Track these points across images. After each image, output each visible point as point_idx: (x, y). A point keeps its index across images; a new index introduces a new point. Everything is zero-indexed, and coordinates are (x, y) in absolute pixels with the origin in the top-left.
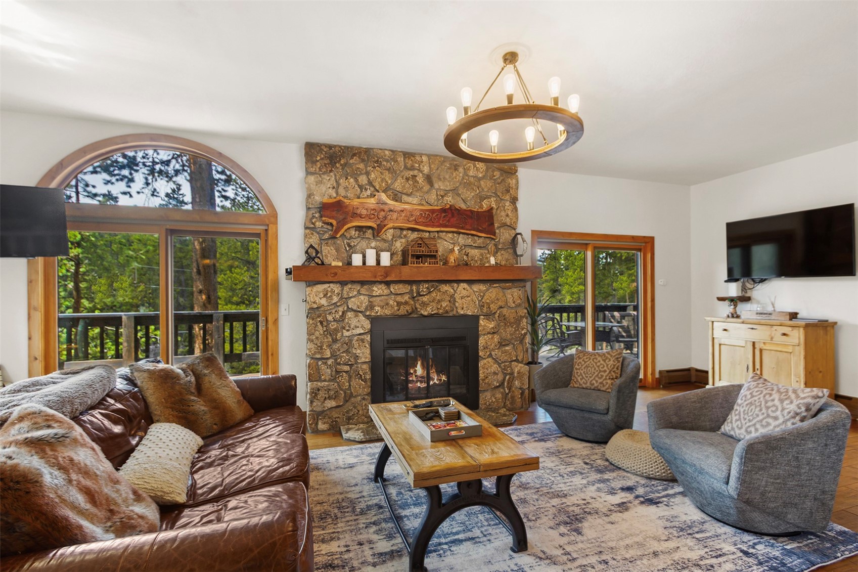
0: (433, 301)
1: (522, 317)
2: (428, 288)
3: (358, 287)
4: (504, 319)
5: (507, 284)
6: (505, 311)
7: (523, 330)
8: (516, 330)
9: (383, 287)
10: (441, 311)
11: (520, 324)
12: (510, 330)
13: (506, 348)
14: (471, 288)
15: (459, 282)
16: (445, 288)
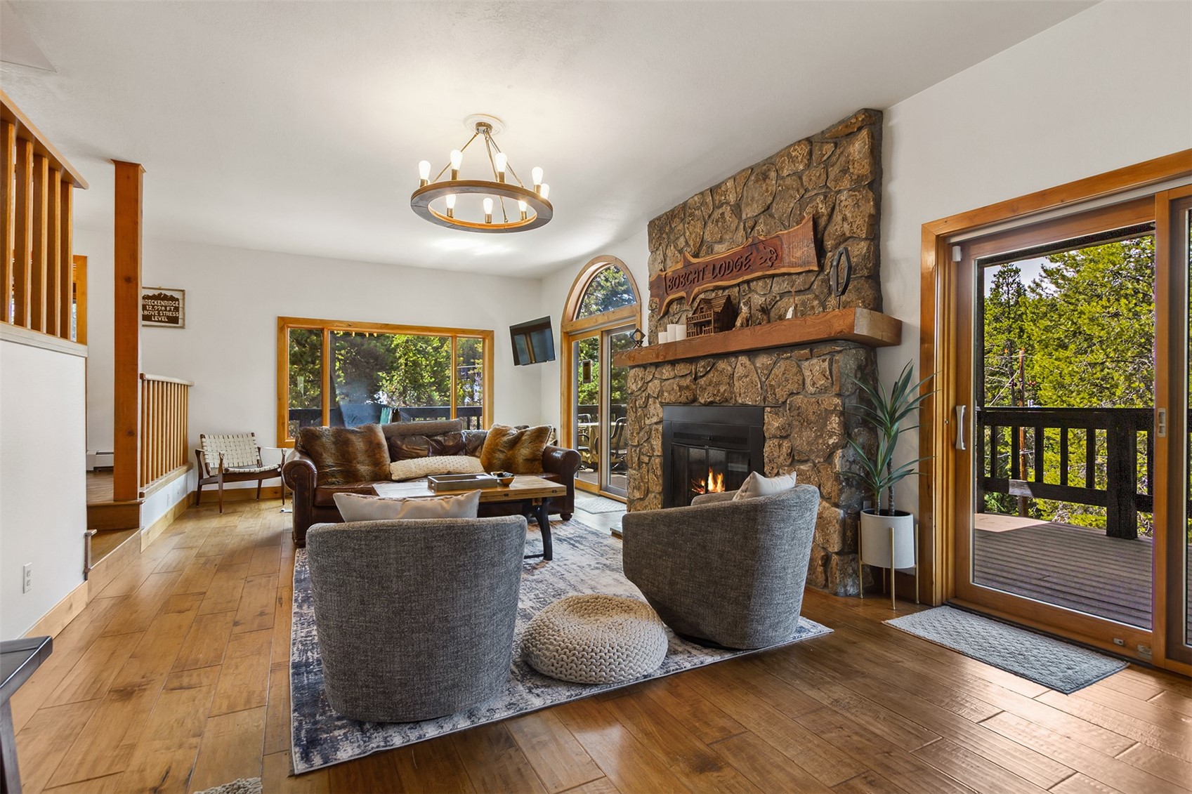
0: (710, 385)
1: (828, 413)
2: (704, 367)
3: (653, 369)
4: (798, 415)
5: (802, 352)
6: (798, 400)
7: (831, 437)
8: (817, 437)
9: (668, 367)
10: (718, 398)
11: (826, 425)
12: (809, 434)
13: (802, 467)
14: (753, 363)
15: (736, 354)
16: (722, 365)
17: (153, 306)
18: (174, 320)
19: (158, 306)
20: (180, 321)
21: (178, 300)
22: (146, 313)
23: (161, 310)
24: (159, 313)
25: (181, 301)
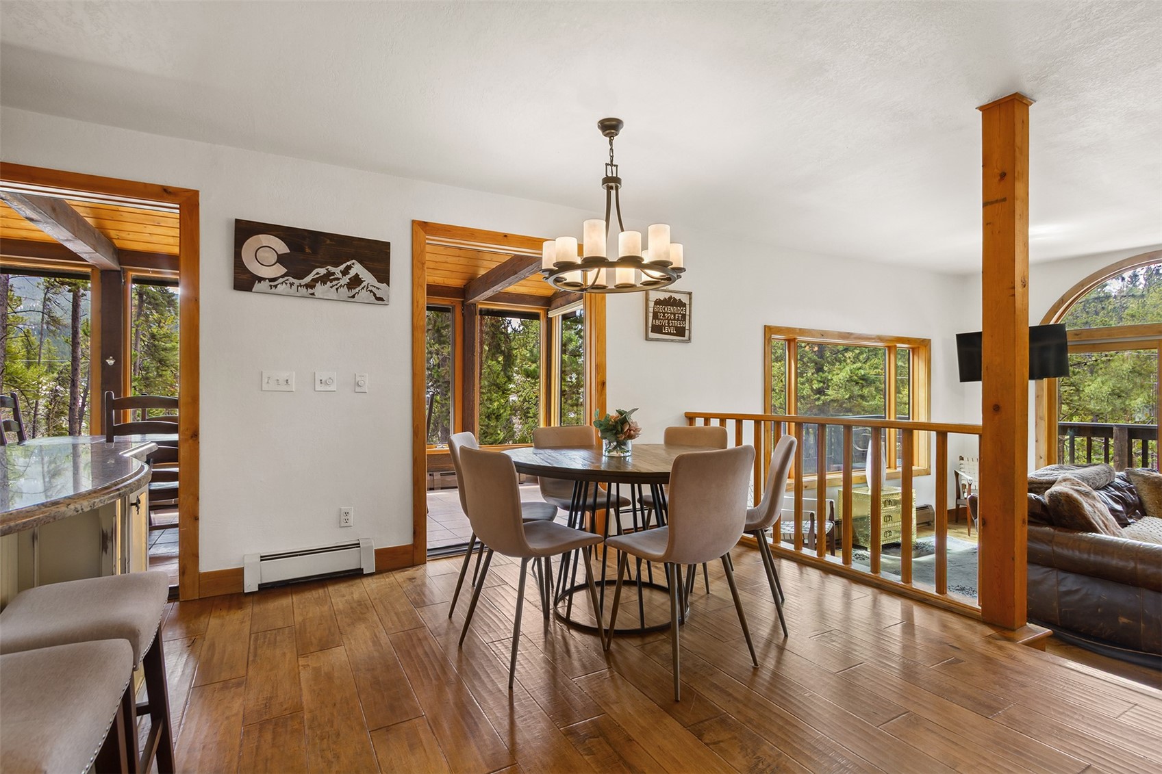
17: (664, 314)
18: (680, 332)
19: (668, 313)
20: (687, 332)
21: (684, 305)
22: (658, 322)
23: (670, 319)
24: (668, 323)
25: (688, 306)
